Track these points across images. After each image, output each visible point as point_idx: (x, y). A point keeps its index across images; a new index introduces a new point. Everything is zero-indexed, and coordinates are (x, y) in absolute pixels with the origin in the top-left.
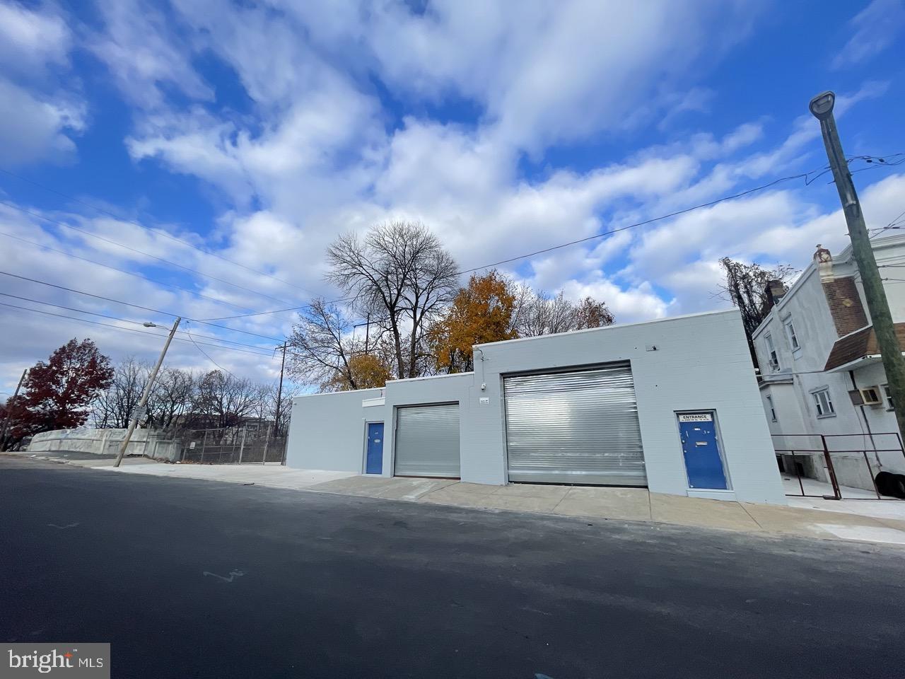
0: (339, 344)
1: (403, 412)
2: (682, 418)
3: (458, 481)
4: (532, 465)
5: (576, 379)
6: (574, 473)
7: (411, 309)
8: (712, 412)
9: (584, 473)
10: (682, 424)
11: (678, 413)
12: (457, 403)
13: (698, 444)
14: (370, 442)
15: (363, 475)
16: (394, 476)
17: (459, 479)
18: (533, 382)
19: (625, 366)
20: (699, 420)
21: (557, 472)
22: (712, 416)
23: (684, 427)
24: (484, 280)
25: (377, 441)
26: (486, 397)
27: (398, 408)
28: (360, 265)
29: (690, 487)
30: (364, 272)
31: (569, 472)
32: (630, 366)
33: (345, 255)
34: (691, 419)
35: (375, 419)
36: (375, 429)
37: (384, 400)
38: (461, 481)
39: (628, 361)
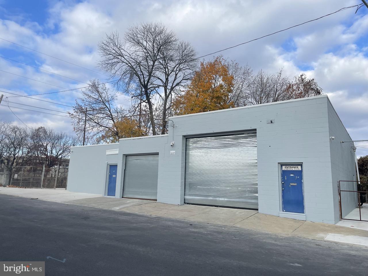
0: (110, 111)
1: (130, 159)
2: (284, 168)
3: (156, 201)
4: (197, 193)
5: (228, 140)
6: (220, 199)
7: (163, 86)
8: (301, 164)
9: (226, 199)
10: (284, 172)
11: (282, 165)
12: (157, 154)
13: (291, 184)
14: (110, 176)
15: (105, 196)
16: (123, 197)
17: (156, 200)
18: (203, 142)
19: (253, 132)
20: (294, 169)
21: (211, 198)
22: (302, 167)
23: (284, 174)
24: (211, 64)
25: (114, 176)
26: (174, 150)
27: (126, 156)
28: (122, 56)
29: (283, 211)
30: (125, 61)
31: (218, 199)
32: (256, 133)
33: (111, 49)
34: (289, 169)
35: (113, 162)
36: (113, 168)
37: (118, 151)
38: (157, 201)
39: (255, 130)
